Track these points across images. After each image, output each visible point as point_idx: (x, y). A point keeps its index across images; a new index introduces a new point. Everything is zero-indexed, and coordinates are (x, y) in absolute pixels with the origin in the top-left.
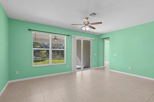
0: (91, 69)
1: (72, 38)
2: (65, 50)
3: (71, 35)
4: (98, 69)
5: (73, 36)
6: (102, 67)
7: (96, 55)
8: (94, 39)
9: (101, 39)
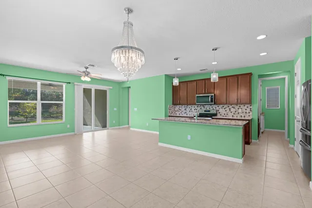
0: (108, 129)
1: (76, 86)
2: (64, 102)
3: (73, 83)
4: (119, 128)
5: (76, 83)
6: (127, 126)
7: (115, 109)
8: (111, 88)
9: (125, 88)
